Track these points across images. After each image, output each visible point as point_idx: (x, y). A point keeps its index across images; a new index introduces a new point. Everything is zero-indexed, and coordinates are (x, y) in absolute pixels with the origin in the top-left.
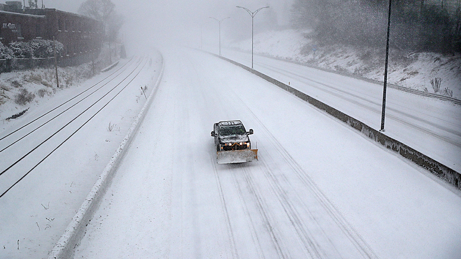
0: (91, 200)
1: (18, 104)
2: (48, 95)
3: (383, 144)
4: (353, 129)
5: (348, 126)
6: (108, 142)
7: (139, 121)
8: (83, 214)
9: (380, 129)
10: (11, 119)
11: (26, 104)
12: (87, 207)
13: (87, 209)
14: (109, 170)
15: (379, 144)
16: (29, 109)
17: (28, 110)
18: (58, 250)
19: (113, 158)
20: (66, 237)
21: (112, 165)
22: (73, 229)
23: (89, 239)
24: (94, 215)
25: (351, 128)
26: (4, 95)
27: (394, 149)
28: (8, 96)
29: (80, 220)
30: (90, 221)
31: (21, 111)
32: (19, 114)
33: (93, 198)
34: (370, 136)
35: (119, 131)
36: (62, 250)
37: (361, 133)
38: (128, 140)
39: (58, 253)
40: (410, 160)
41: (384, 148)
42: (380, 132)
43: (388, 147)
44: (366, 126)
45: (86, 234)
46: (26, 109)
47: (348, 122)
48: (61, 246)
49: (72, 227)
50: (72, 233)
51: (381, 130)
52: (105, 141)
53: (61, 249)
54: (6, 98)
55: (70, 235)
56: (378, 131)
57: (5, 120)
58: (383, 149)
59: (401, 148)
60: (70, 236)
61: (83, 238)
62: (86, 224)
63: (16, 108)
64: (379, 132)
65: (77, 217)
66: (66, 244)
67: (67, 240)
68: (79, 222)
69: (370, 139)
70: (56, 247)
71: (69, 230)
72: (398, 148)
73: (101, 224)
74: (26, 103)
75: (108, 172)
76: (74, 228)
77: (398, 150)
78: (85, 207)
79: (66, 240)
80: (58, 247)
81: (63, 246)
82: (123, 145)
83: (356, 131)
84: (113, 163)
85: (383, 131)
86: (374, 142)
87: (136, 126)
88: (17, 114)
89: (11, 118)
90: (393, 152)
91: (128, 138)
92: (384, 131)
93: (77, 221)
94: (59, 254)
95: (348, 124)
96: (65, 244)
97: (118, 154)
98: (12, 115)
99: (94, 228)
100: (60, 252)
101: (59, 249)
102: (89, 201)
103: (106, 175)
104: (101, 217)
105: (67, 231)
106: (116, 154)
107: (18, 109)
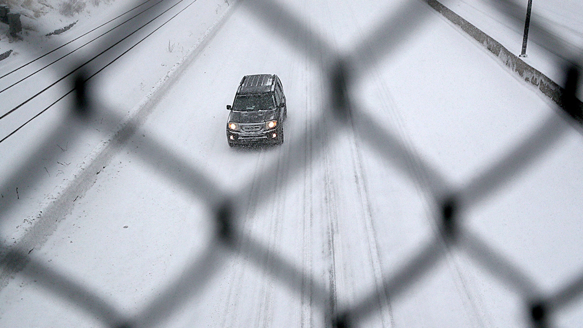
0: (108, 142)
1: (64, 15)
2: (105, 3)
3: (521, 74)
4: (490, 52)
5: (483, 48)
6: (164, 66)
7: (204, 39)
8: (92, 159)
9: (520, 54)
10: (52, 35)
11: (74, 16)
12: (101, 150)
13: (99, 153)
14: (142, 104)
15: (516, 74)
16: (78, 21)
17: (76, 23)
18: (47, 203)
19: (154, 88)
20: (62, 188)
21: (148, 97)
22: (74, 176)
23: (98, 190)
24: (112, 161)
25: (488, 51)
26: (46, 4)
27: (534, 83)
28: (51, 4)
29: (86, 167)
30: (104, 167)
31: (67, 24)
32: (63, 28)
33: (111, 140)
34: (507, 64)
35: (182, 52)
36: (53, 203)
37: (497, 59)
38: (181, 64)
39: (47, 205)
40: (551, 98)
41: (522, 80)
42: (520, 58)
43: (527, 80)
44: (505, 50)
45: (95, 184)
46: (74, 22)
47: (485, 43)
48: (52, 198)
49: (74, 175)
50: (71, 182)
51: (521, 56)
52: (161, 65)
53: (51, 202)
54: (49, 8)
55: (68, 184)
56: (518, 56)
57: (45, 36)
58: (519, 82)
59: (541, 80)
60: (68, 186)
61: (90, 188)
62: (97, 171)
63: (60, 20)
64: (518, 58)
65: (83, 163)
66: (60, 195)
67: (63, 191)
68: (83, 169)
69: (506, 68)
70: (46, 199)
71: (69, 179)
72: (538, 81)
73: (119, 172)
74: (74, 14)
75: (141, 106)
76: (76, 176)
77: (537, 84)
78: (97, 151)
79: (60, 191)
80: (49, 198)
81: (56, 198)
82: (172, 71)
83: (492, 55)
84: (151, 94)
85: (524, 56)
86: (511, 71)
87: (198, 46)
88: (62, 29)
89: (52, 33)
90: (532, 87)
91: (182, 62)
92: (526, 56)
93: (82, 168)
94: (48, 208)
95: (484, 45)
96: (58, 196)
97: (161, 83)
98: (55, 30)
99: (108, 177)
100: (49, 206)
101: (49, 201)
102: (105, 143)
103: (137, 111)
104: (121, 163)
105: (66, 179)
106: (159, 83)
107: (63, 21)
